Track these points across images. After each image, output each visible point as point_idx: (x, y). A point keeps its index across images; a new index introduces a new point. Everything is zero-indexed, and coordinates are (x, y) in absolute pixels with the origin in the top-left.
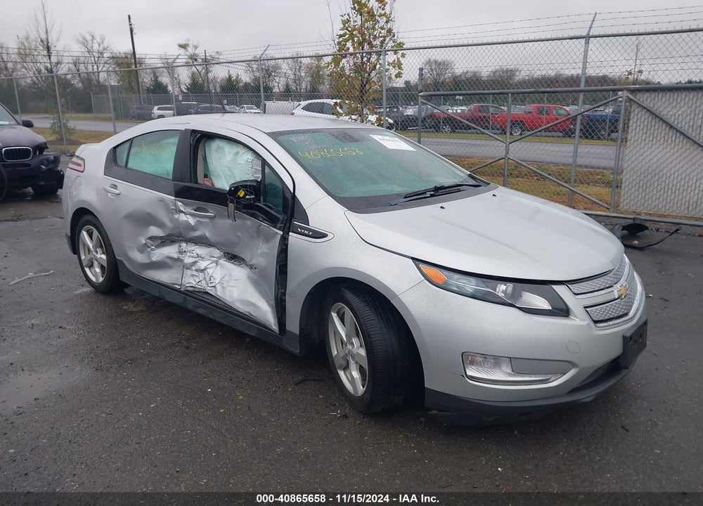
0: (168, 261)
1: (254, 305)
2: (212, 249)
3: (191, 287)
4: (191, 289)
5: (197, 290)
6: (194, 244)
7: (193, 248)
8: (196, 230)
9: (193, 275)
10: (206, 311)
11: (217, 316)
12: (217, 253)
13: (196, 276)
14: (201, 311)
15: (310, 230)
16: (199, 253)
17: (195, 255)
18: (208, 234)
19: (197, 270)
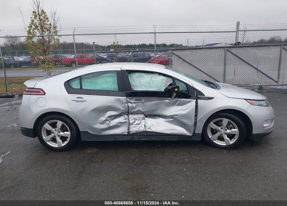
0: (119, 124)
1: (174, 129)
2: (139, 115)
3: (136, 131)
4: (135, 132)
5: (138, 132)
6: (131, 115)
7: (131, 116)
8: (135, 109)
9: (135, 127)
10: (147, 138)
11: (153, 139)
12: (142, 116)
13: (137, 127)
14: (143, 139)
15: (205, 97)
16: (135, 117)
17: (133, 119)
18: (140, 109)
19: (136, 124)
